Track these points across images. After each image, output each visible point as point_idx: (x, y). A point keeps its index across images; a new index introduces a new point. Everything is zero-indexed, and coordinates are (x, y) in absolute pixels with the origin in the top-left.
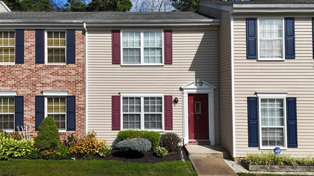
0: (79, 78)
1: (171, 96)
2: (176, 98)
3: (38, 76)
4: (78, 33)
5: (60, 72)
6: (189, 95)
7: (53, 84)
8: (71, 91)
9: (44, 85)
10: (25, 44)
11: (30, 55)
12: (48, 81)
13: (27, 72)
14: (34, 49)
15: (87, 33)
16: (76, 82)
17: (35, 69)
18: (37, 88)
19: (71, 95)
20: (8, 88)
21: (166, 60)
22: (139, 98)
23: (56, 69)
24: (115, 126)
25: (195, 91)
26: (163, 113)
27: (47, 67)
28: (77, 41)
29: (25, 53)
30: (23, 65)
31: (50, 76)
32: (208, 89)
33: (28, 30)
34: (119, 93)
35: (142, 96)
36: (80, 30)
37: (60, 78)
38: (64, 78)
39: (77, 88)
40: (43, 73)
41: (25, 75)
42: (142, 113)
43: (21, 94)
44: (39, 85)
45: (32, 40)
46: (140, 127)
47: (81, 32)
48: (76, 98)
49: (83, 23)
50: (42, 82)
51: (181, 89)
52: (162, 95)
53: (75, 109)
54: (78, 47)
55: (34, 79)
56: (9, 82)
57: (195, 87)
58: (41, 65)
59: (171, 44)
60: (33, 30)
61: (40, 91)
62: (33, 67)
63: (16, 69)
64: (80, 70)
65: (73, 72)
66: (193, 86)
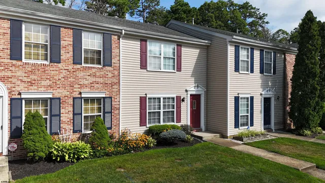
0: (115, 80)
1: (180, 97)
2: (184, 98)
3: (76, 77)
4: (115, 38)
5: (98, 74)
6: (191, 95)
7: (91, 86)
8: (108, 93)
9: (82, 86)
10: (62, 42)
11: (67, 54)
12: (86, 82)
13: (64, 73)
14: (71, 49)
15: (121, 39)
16: (112, 85)
17: (73, 70)
18: (75, 90)
19: (108, 96)
20: (42, 89)
21: (177, 68)
22: (159, 99)
23: (94, 70)
24: (142, 123)
25: (194, 93)
26: (175, 110)
27: (85, 68)
28: (114, 46)
29: (62, 52)
30: (60, 65)
31: (88, 77)
32: (201, 91)
33: (65, 28)
34: (146, 94)
35: (162, 96)
36: (116, 35)
37: (98, 80)
38: (101, 80)
39: (113, 90)
40: (81, 74)
41: (62, 75)
42: (162, 111)
43: (57, 95)
44: (77, 86)
45: (70, 39)
46: (159, 122)
47: (116, 37)
48: (113, 99)
49: (122, 30)
50: (80, 83)
51: (186, 91)
52: (174, 96)
53: (112, 109)
54: (115, 51)
55: (71, 79)
56: (44, 83)
57: (194, 89)
58: (78, 66)
59: (181, 56)
60: (71, 28)
61: (78, 93)
62: (70, 67)
63: (52, 69)
64: (116, 73)
65: (110, 75)
66: (193, 89)
